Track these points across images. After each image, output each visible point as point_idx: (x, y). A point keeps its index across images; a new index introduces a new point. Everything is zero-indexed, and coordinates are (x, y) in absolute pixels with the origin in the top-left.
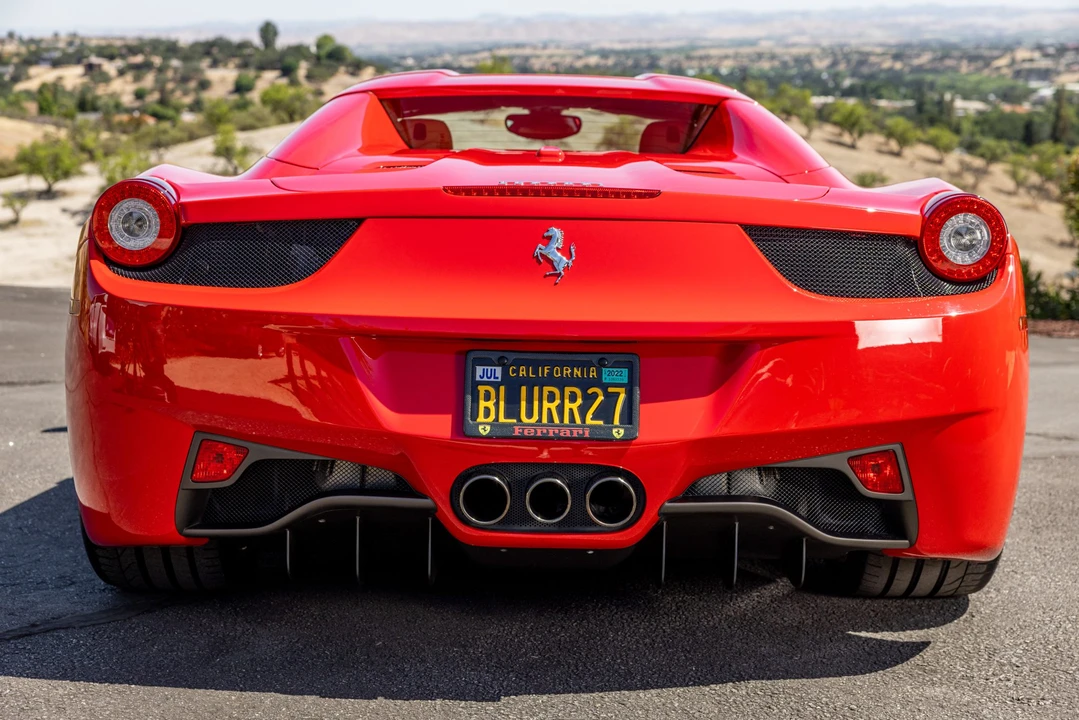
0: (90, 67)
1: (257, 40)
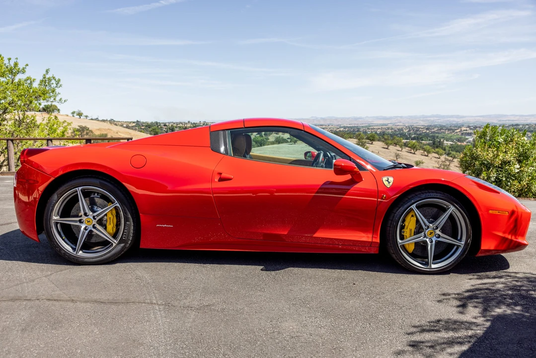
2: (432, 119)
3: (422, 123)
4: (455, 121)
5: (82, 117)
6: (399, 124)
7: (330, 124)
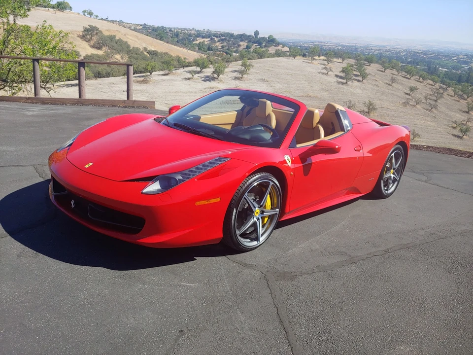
0: (212, 39)
1: (253, 35)
2: (431, 44)
3: (420, 48)
4: (454, 48)
5: (92, 17)
6: (397, 47)
7: (330, 41)
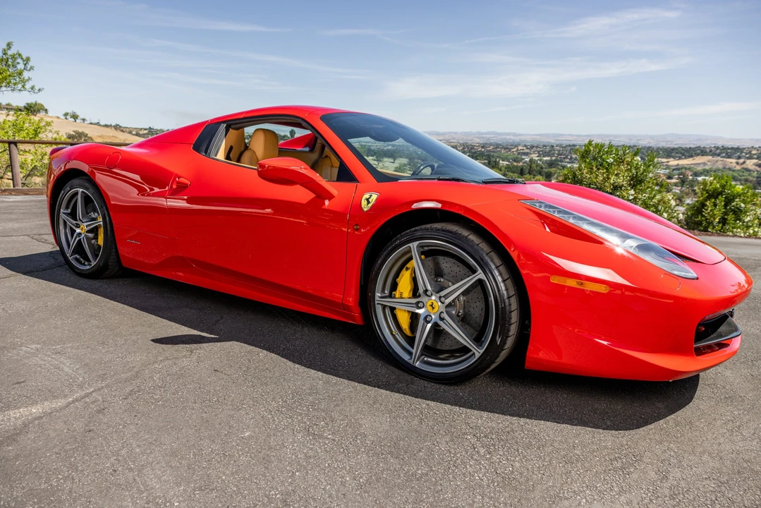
2: (488, 136)
3: (477, 140)
4: (511, 138)
5: (77, 121)
